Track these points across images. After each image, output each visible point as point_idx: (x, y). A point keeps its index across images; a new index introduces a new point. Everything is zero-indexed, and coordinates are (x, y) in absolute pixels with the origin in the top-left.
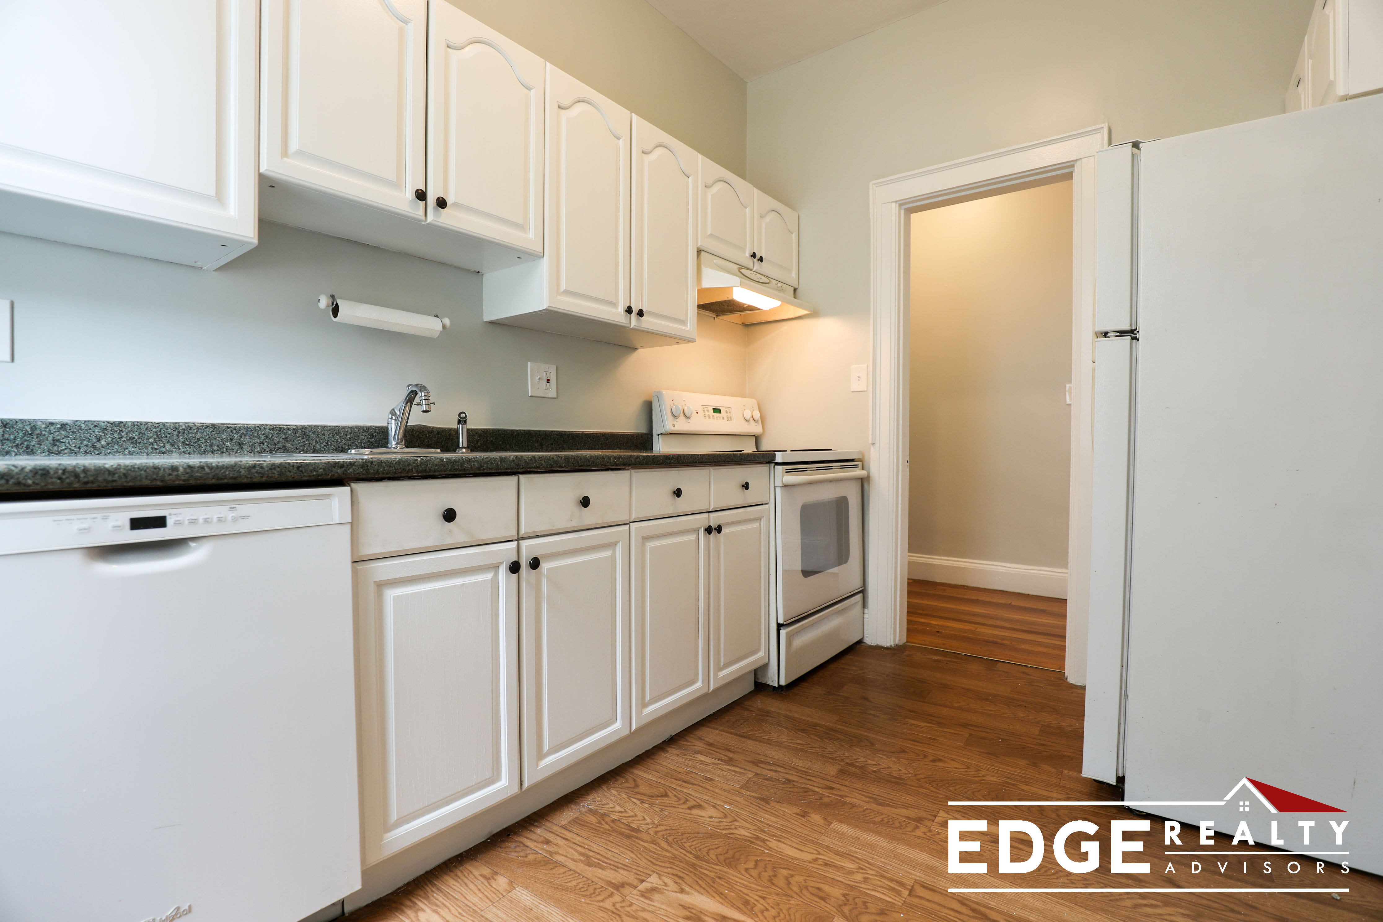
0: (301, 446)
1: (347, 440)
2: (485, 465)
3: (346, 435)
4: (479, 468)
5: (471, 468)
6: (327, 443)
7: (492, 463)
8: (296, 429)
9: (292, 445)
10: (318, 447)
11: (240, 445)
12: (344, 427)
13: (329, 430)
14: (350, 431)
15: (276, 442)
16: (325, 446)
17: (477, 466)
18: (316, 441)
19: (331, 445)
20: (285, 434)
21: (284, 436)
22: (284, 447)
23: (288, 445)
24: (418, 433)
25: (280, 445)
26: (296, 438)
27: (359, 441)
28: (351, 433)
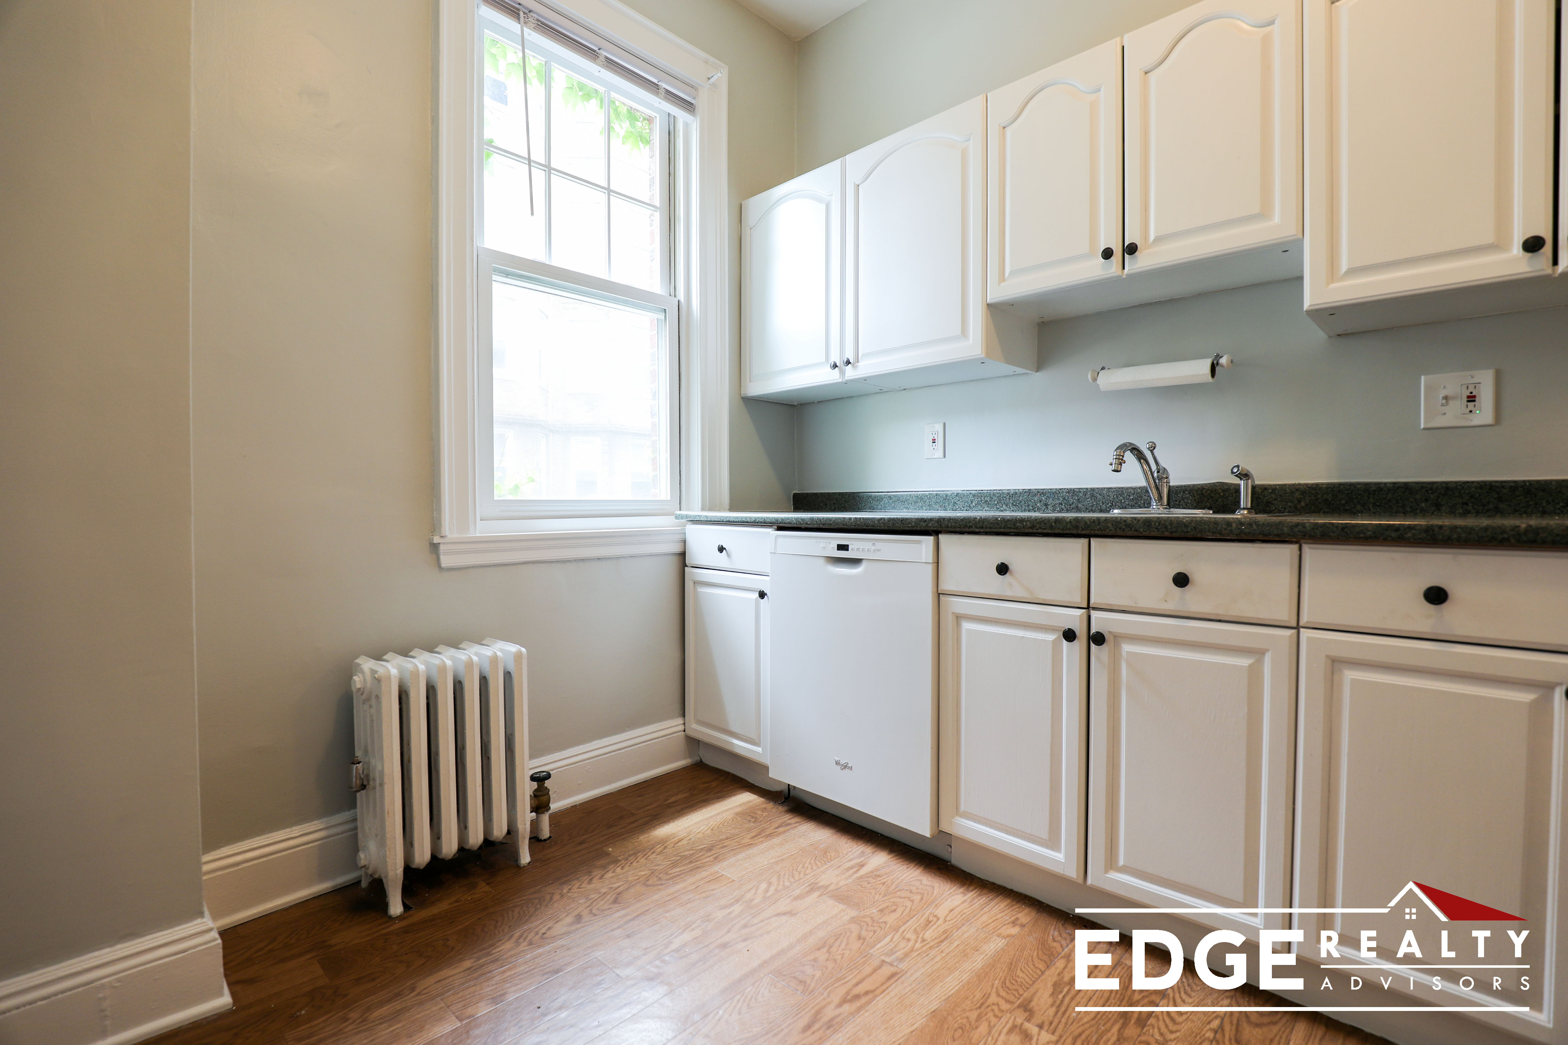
0: (1090, 506)
1: (1131, 500)
2: (1038, 525)
3: (1129, 496)
4: (1033, 527)
5: (1024, 527)
6: (1112, 504)
7: (1045, 523)
8: (1086, 491)
9: (1083, 505)
10: (1104, 507)
11: (1046, 505)
12: (1127, 488)
13: (1114, 492)
14: (1132, 492)
15: (1071, 503)
16: (1111, 506)
17: (1029, 525)
18: (1102, 502)
19: (1115, 506)
20: (1077, 496)
21: (1076, 498)
22: (1077, 507)
23: (1080, 505)
24: (1209, 492)
25: (1074, 506)
26: (1086, 500)
27: (1142, 502)
28: (1133, 494)
